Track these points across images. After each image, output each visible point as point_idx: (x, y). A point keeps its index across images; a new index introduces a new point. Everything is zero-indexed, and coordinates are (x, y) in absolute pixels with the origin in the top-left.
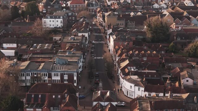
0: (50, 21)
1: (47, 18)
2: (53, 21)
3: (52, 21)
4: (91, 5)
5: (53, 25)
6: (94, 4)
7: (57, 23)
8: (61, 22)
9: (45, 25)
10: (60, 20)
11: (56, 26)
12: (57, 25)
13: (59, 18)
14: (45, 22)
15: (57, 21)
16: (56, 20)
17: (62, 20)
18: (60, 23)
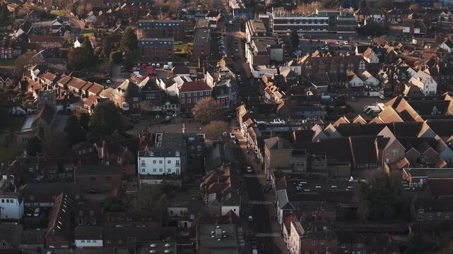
0: (155, 162)
1: (148, 156)
2: (161, 162)
3: (158, 162)
4: (222, 92)
5: (161, 170)
6: (229, 88)
7: (168, 166)
8: (177, 164)
9: (144, 170)
10: (174, 160)
11: (167, 171)
12: (169, 170)
13: (173, 155)
14: (143, 164)
15: (169, 162)
16: (167, 159)
17: (179, 159)
18: (175, 165)
